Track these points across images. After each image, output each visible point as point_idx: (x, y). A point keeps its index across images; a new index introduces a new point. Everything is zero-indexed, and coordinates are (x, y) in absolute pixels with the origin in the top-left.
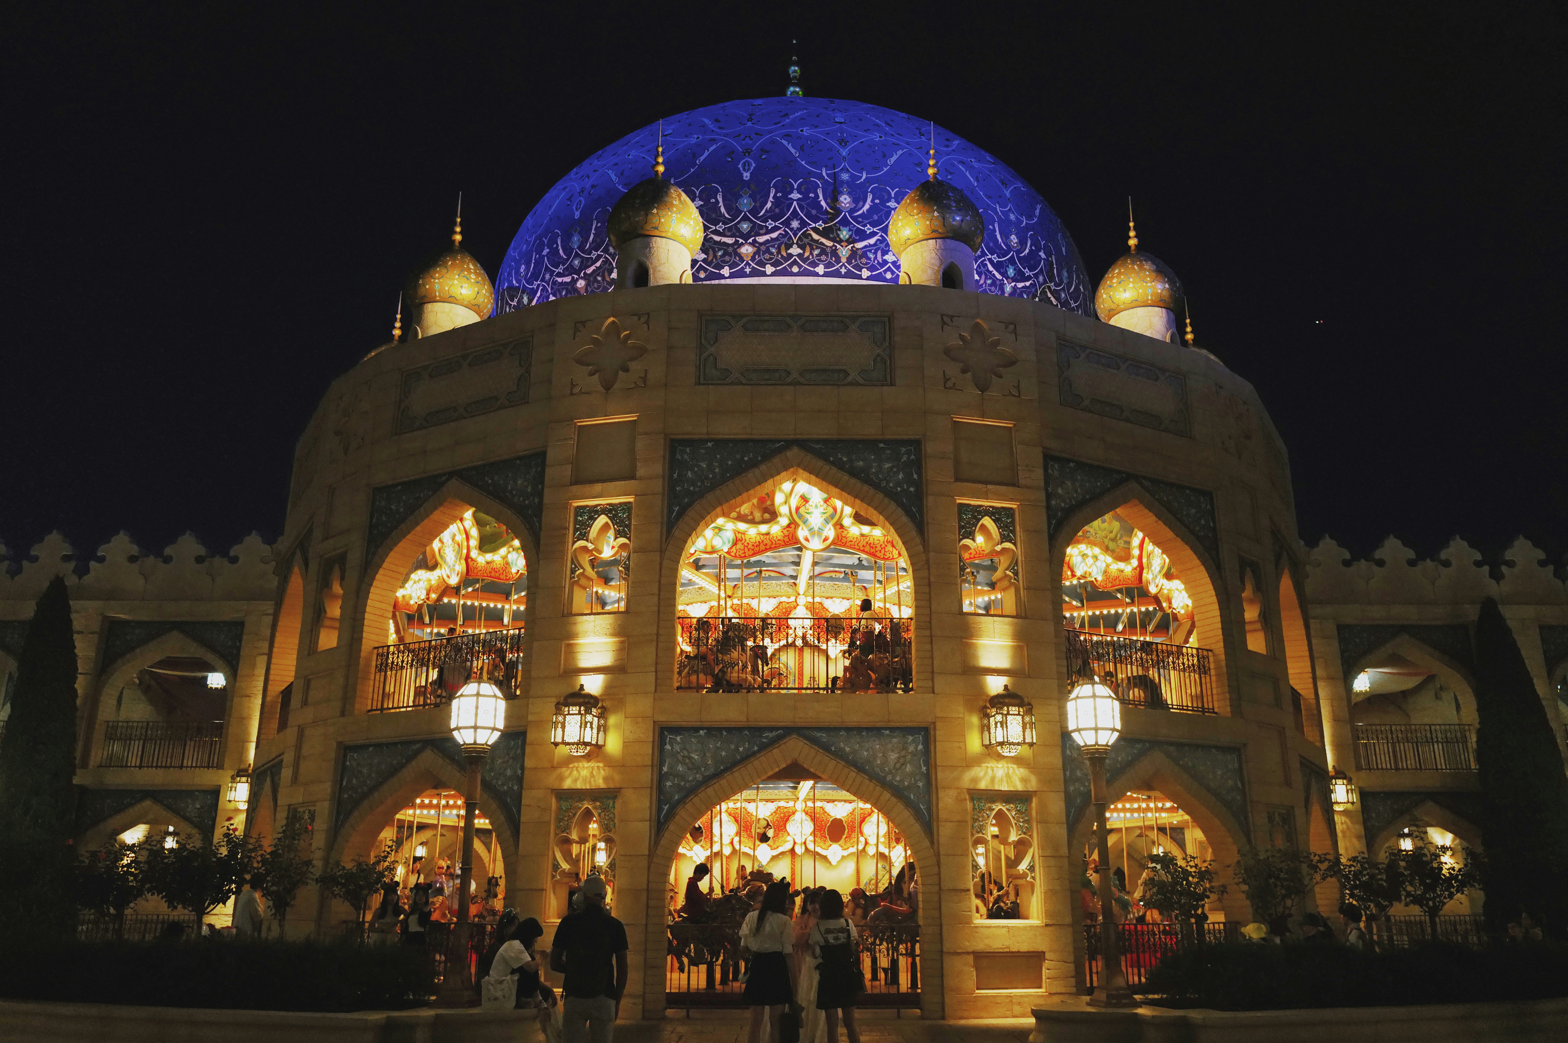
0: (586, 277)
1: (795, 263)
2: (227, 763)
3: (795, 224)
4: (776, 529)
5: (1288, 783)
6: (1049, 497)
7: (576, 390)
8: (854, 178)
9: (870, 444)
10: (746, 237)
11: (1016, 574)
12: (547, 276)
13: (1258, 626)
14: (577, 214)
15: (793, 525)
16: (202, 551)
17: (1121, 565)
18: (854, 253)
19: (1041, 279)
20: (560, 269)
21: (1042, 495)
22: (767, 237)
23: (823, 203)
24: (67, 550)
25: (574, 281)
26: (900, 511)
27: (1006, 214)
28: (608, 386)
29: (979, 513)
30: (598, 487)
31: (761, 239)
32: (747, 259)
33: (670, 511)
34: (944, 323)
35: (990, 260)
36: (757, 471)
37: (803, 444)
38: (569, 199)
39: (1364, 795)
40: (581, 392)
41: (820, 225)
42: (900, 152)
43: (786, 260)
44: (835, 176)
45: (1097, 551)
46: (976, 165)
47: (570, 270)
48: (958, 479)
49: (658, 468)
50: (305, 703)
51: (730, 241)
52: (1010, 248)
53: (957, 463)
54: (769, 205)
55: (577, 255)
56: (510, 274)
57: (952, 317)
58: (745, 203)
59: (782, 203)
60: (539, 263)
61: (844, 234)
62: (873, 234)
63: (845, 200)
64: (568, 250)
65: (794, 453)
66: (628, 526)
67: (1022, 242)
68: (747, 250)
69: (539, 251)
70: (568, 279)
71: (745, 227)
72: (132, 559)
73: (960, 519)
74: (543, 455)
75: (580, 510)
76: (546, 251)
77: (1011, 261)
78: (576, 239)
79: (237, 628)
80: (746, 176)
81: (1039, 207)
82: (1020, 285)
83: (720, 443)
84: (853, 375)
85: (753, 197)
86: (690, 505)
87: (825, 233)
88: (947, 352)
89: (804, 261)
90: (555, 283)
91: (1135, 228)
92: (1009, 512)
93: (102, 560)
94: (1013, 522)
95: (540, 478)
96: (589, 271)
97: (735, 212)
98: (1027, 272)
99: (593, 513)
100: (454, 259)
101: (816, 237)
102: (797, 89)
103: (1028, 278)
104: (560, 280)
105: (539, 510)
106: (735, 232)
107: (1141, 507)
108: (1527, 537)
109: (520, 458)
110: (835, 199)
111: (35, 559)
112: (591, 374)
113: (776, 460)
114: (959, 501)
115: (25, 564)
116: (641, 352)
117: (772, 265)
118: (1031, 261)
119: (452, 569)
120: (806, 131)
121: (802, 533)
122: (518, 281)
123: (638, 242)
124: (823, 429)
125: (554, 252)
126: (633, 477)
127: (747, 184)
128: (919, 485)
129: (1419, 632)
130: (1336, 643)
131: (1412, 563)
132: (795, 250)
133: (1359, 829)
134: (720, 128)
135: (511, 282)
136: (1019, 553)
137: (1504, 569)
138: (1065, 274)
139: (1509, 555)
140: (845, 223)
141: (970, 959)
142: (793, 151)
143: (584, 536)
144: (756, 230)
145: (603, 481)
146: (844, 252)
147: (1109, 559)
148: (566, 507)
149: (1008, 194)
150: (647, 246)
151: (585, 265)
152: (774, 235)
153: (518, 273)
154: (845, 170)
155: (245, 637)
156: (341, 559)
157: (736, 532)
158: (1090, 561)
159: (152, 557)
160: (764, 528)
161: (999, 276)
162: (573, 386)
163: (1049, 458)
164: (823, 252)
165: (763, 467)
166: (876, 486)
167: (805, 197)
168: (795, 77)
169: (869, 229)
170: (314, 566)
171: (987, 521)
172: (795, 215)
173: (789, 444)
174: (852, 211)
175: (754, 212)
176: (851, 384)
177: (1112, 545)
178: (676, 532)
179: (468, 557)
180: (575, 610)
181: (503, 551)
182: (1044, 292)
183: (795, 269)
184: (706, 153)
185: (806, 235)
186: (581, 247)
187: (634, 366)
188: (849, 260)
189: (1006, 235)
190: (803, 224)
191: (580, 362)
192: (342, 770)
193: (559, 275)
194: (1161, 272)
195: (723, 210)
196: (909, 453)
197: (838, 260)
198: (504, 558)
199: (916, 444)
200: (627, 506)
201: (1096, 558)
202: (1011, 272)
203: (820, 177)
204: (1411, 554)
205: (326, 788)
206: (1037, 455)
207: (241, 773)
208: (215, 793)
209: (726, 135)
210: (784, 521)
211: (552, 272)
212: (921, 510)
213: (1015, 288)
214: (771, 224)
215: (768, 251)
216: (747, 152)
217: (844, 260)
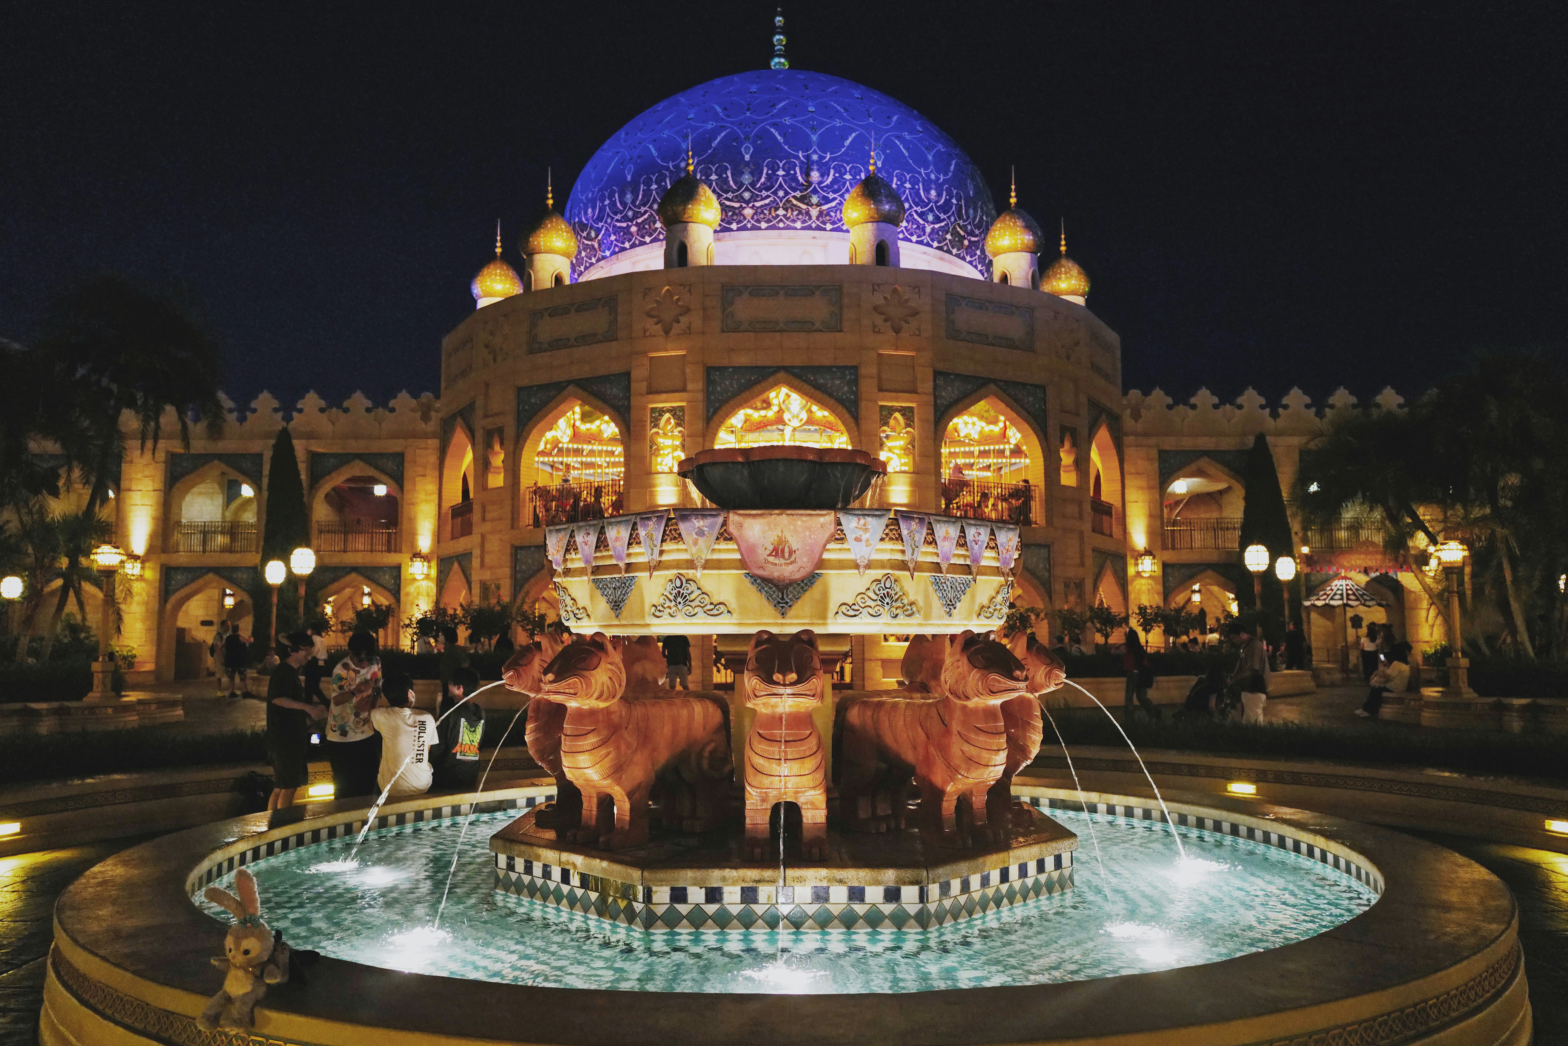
0: (637, 225)
1: (781, 220)
2: (404, 548)
3: (781, 193)
4: (770, 414)
5: (1082, 564)
6: (936, 398)
7: (648, 334)
8: (821, 158)
9: (828, 369)
10: (747, 202)
11: (914, 447)
12: (609, 221)
13: (1073, 468)
14: (629, 178)
15: (781, 411)
16: (369, 404)
17: (992, 427)
18: (821, 213)
19: (952, 219)
20: (619, 217)
21: (932, 398)
22: (762, 203)
23: (800, 178)
24: (276, 404)
25: (629, 227)
26: (845, 411)
27: (928, 175)
28: (667, 332)
29: (891, 410)
30: (664, 396)
31: (758, 204)
32: (749, 218)
33: (708, 411)
34: (874, 290)
35: (916, 211)
36: (759, 387)
37: (787, 369)
38: (622, 163)
39: (1165, 566)
40: (651, 336)
41: (798, 194)
42: (853, 135)
43: (775, 218)
44: (808, 157)
45: (975, 419)
46: (908, 137)
47: (625, 219)
48: (881, 390)
49: (700, 385)
50: (484, 519)
51: (737, 205)
52: (930, 201)
53: (880, 379)
54: (763, 180)
55: (630, 208)
56: (580, 213)
57: (879, 285)
58: (747, 179)
59: (772, 178)
60: (602, 210)
61: (815, 199)
62: (834, 199)
63: (815, 175)
64: (624, 204)
65: (781, 375)
66: (683, 420)
67: (939, 195)
68: (748, 212)
69: (603, 201)
70: (624, 225)
71: (747, 195)
72: (322, 410)
73: (881, 415)
74: (628, 374)
75: (653, 410)
76: (607, 202)
77: (931, 210)
78: (629, 197)
79: (399, 458)
80: (747, 157)
81: (954, 162)
82: (937, 226)
83: (737, 369)
84: (818, 325)
85: (752, 173)
86: (719, 408)
87: (801, 199)
88: (876, 309)
89: (787, 219)
90: (615, 226)
91: (1016, 190)
92: (911, 409)
93: (300, 411)
94: (913, 416)
95: (628, 388)
96: (639, 221)
97: (740, 185)
98: (942, 216)
99: (662, 412)
100: (552, 222)
101: (795, 202)
102: (783, 60)
103: (944, 220)
104: (618, 224)
105: (628, 408)
106: (740, 199)
107: (996, 400)
108: (1299, 388)
109: (614, 375)
110: (808, 175)
111: (254, 411)
112: (657, 324)
113: (771, 380)
114: (881, 403)
115: (248, 414)
116: (687, 310)
117: (766, 222)
118: (945, 208)
119: (564, 433)
120: (788, 121)
121: (786, 416)
122: (587, 220)
123: (679, 227)
124: (798, 360)
125: (613, 204)
126: (684, 390)
127: (747, 164)
128: (856, 393)
129: (1215, 455)
130: (1156, 465)
131: (1216, 407)
132: (781, 212)
133: (1160, 588)
134: (728, 116)
135: (580, 219)
136: (916, 434)
137: (1281, 410)
138: (971, 211)
139: (1285, 401)
140: (815, 191)
141: (879, 663)
142: (779, 138)
143: (656, 426)
144: (754, 198)
145: (667, 392)
146: (814, 212)
147: (983, 424)
148: (644, 408)
149: (930, 158)
150: (685, 229)
151: (637, 215)
152: (767, 201)
153: (586, 213)
154: (815, 152)
155: (406, 465)
156: (500, 431)
157: (746, 415)
158: (970, 426)
159: (334, 409)
160: (763, 413)
161: (921, 222)
162: (645, 331)
163: (937, 374)
164: (800, 213)
165: (763, 384)
166: (831, 395)
167: (788, 174)
168: (780, 27)
169: (831, 196)
170: (479, 434)
171: (897, 415)
172: (781, 187)
173: (778, 369)
174: (820, 183)
175: (753, 184)
176: (816, 331)
177: (986, 415)
178: (712, 424)
179: (574, 426)
180: (653, 470)
181: (598, 422)
182: (954, 228)
183: (781, 225)
184: (719, 138)
185: (788, 201)
186: (633, 202)
187: (682, 319)
188: (818, 219)
189: (927, 191)
190: (787, 193)
191: (649, 315)
192: (515, 560)
193: (617, 221)
194: (1028, 227)
195: (731, 183)
196: (851, 374)
197: (810, 218)
198: (599, 427)
199: (855, 369)
200: (682, 408)
201: (974, 424)
202: (930, 217)
203: (797, 158)
204: (1216, 400)
205: (507, 571)
206: (930, 372)
207: (417, 555)
208: (398, 568)
209: (732, 123)
210: (775, 409)
211: (612, 219)
212: (857, 411)
213: (933, 229)
214: (764, 193)
215: (762, 212)
216: (747, 138)
217: (814, 218)
